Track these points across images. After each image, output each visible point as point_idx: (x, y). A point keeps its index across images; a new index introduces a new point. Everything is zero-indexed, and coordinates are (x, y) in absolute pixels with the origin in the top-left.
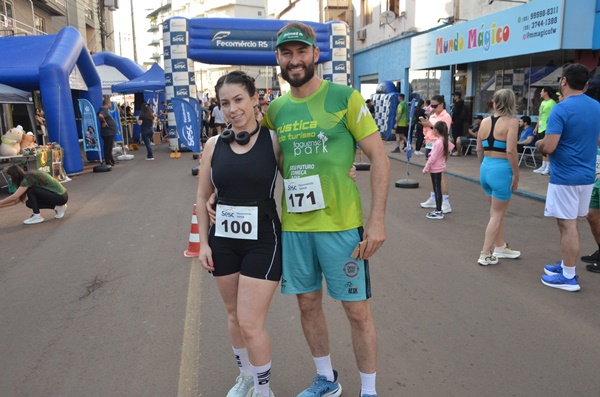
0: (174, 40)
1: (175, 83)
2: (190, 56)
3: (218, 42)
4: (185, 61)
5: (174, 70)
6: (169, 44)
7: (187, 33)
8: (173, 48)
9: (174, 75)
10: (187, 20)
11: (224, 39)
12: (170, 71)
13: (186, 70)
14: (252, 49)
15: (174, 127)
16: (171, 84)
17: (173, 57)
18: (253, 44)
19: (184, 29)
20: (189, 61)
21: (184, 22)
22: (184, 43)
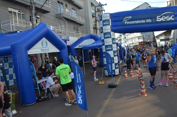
0: (104, 24)
1: (106, 44)
2: (112, 30)
3: (126, 22)
4: (110, 33)
5: (105, 38)
6: (102, 26)
7: (110, 20)
8: (104, 27)
9: (105, 40)
10: (110, 14)
11: (128, 21)
12: (103, 38)
13: (110, 37)
14: (143, 24)
15: (106, 65)
16: (103, 45)
17: (104, 32)
18: (143, 21)
19: (109, 18)
20: (112, 33)
21: (109, 15)
22: (109, 24)
